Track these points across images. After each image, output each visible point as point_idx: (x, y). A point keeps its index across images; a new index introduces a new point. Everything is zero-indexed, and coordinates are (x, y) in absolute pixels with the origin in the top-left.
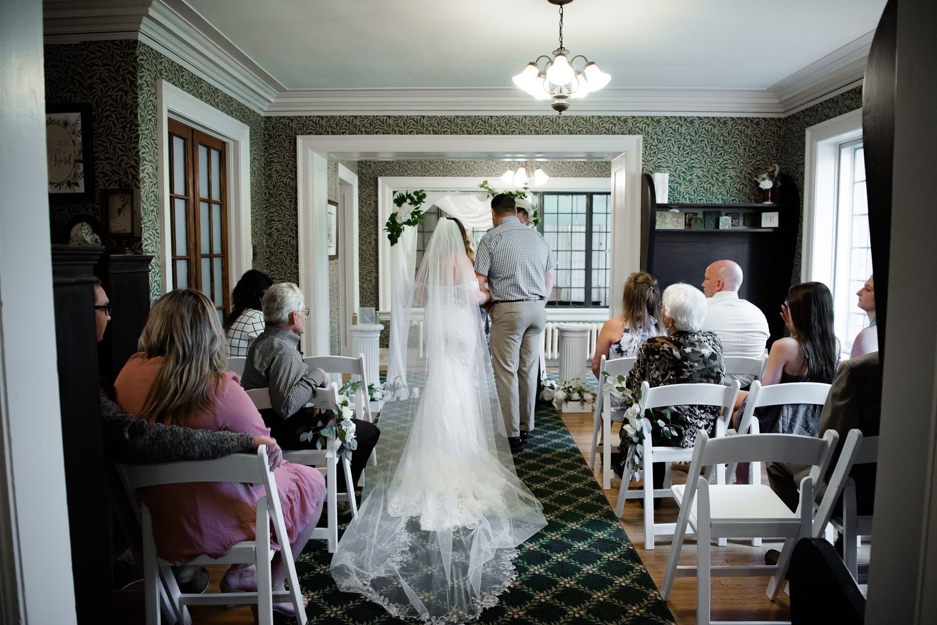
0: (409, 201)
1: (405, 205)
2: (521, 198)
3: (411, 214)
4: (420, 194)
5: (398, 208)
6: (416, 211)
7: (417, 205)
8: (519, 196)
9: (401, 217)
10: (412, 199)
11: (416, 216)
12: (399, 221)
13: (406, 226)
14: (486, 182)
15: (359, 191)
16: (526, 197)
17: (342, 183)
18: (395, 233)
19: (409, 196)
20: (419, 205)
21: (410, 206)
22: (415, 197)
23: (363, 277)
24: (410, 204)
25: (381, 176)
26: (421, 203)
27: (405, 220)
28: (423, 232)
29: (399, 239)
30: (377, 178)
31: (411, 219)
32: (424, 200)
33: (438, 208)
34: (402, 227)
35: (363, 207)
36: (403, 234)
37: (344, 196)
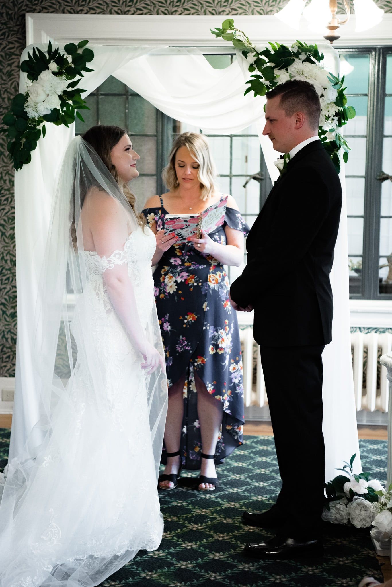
0: (53, 66)
1: (46, 76)
2: (308, 60)
3: (60, 97)
4: (80, 51)
5: (30, 82)
6: (70, 89)
7: (74, 76)
8: (303, 57)
9: (36, 104)
10: (61, 61)
11: (70, 102)
12: (31, 113)
13: (49, 126)
14: (230, 24)
16: (320, 58)
18: (24, 140)
19: (54, 55)
20: (78, 77)
21: (56, 78)
22: (70, 59)
24: (55, 73)
26: (83, 72)
27: (45, 109)
29: (35, 154)
31: (59, 107)
32: (89, 65)
33: (125, 86)
34: (40, 127)
36: (41, 142)
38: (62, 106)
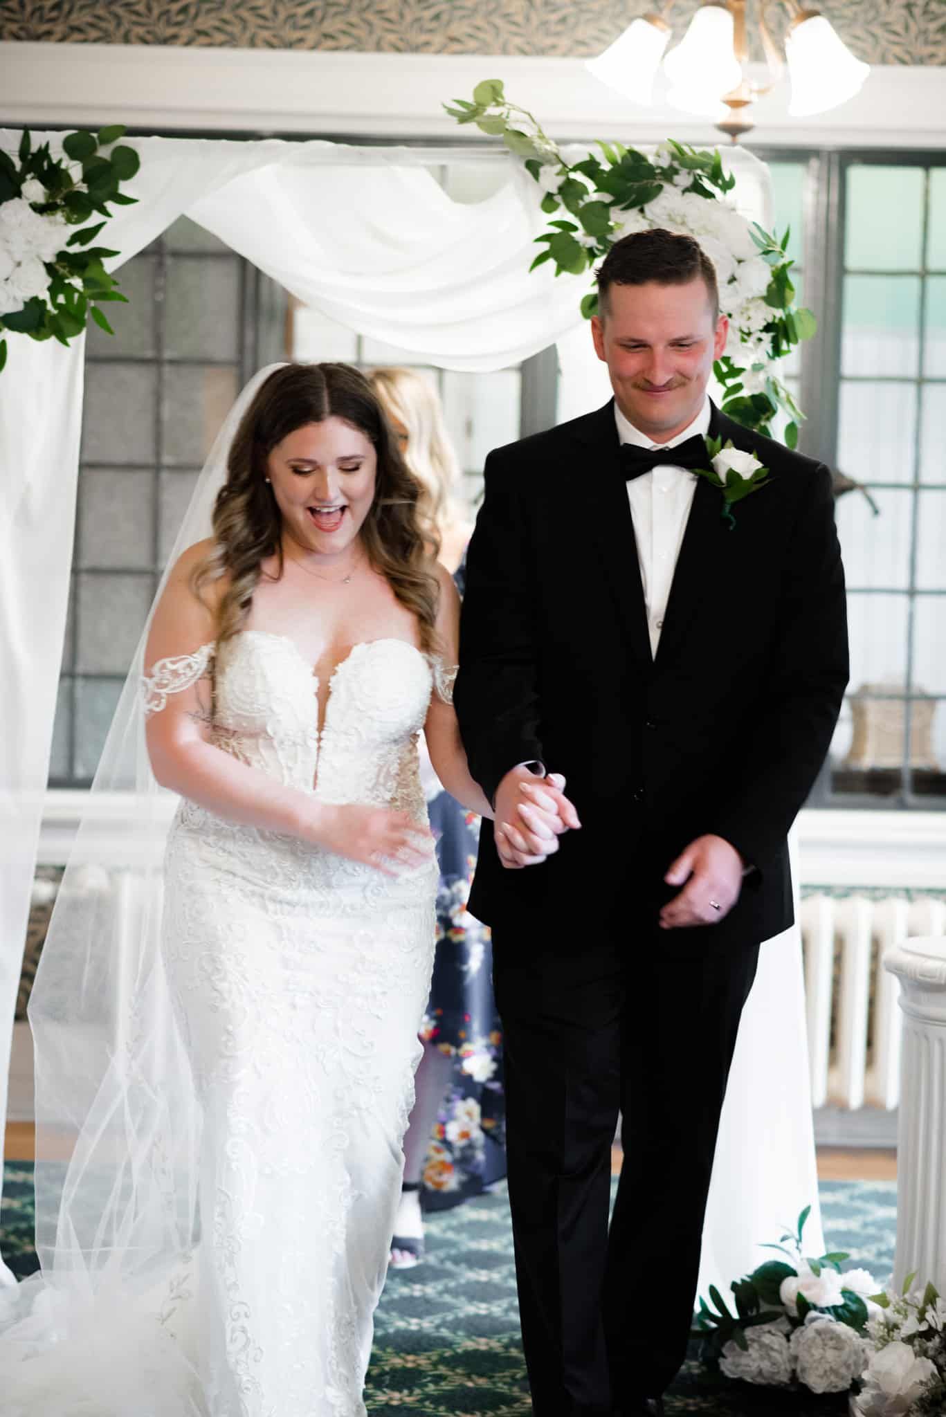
0: (34, 190)
1: (13, 214)
2: (697, 188)
3: (49, 267)
4: (104, 152)
6: (76, 248)
7: (85, 214)
8: (684, 179)
10: (53, 177)
11: (77, 282)
13: (16, 341)
14: (493, 91)
16: (728, 186)
19: (37, 162)
20: (95, 218)
21: (40, 221)
22: (75, 170)
24: (39, 209)
26: (110, 205)
27: (9, 300)
28: (157, 362)
31: (45, 295)
32: (125, 188)
38: (53, 291)
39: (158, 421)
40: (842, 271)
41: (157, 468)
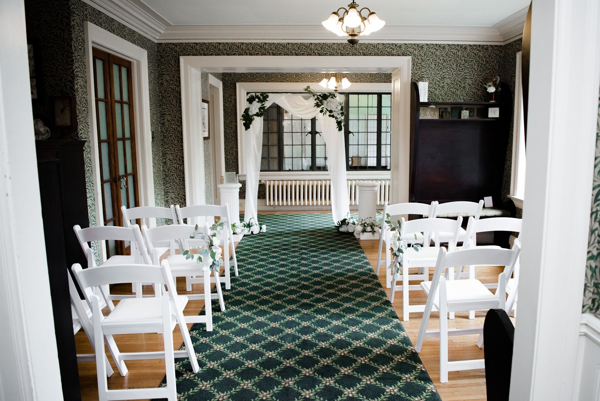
0: (257, 100)
1: (255, 103)
2: (332, 98)
3: (259, 109)
4: (265, 95)
5: (250, 105)
6: (262, 106)
7: (263, 103)
8: (331, 97)
9: (252, 111)
10: (259, 98)
11: (262, 110)
12: (250, 114)
13: (255, 117)
14: (309, 87)
15: (223, 92)
16: (336, 97)
17: (212, 87)
18: (248, 122)
19: (257, 97)
21: (258, 103)
22: (261, 98)
23: (227, 151)
25: (238, 82)
26: (266, 101)
27: (254, 113)
28: (268, 120)
29: (251, 126)
30: (235, 84)
32: (267, 99)
33: (278, 105)
34: (253, 118)
35: (226, 103)
36: (253, 122)
37: (213, 96)
38: (259, 111)
39: (268, 127)
40: (349, 107)
41: (268, 133)
